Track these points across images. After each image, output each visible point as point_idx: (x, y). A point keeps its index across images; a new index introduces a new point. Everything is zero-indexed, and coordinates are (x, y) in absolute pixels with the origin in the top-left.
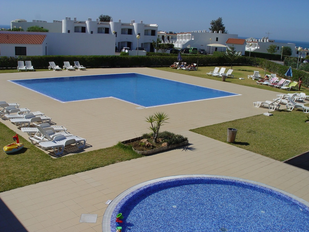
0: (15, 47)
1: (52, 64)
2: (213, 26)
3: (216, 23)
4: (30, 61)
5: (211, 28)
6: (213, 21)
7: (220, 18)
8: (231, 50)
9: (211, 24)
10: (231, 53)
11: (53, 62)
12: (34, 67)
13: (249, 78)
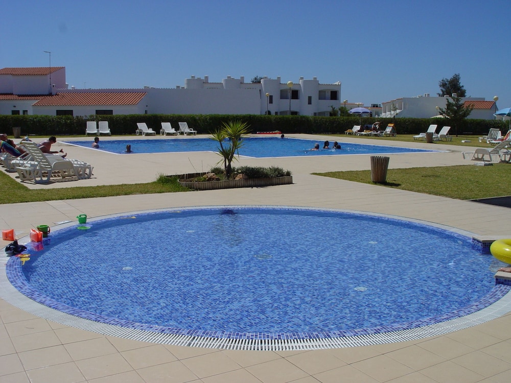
0: (96, 111)
1: (142, 126)
2: (444, 90)
3: (450, 83)
4: (107, 122)
5: (441, 93)
6: (443, 80)
7: (457, 74)
8: (454, 103)
9: (440, 86)
10: (455, 107)
11: (145, 123)
12: (111, 131)
13: (480, 141)
